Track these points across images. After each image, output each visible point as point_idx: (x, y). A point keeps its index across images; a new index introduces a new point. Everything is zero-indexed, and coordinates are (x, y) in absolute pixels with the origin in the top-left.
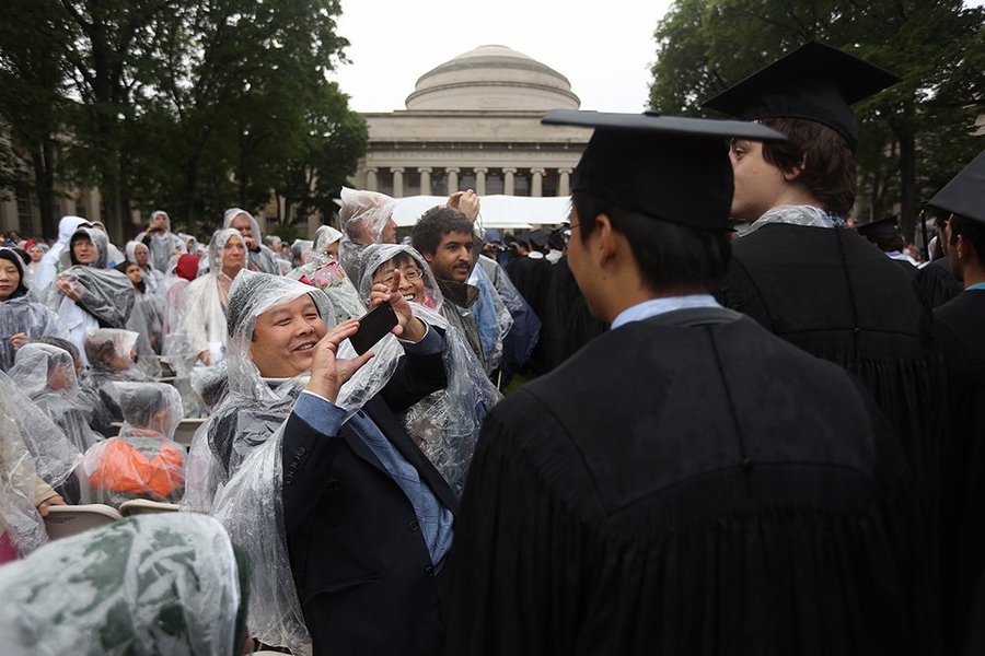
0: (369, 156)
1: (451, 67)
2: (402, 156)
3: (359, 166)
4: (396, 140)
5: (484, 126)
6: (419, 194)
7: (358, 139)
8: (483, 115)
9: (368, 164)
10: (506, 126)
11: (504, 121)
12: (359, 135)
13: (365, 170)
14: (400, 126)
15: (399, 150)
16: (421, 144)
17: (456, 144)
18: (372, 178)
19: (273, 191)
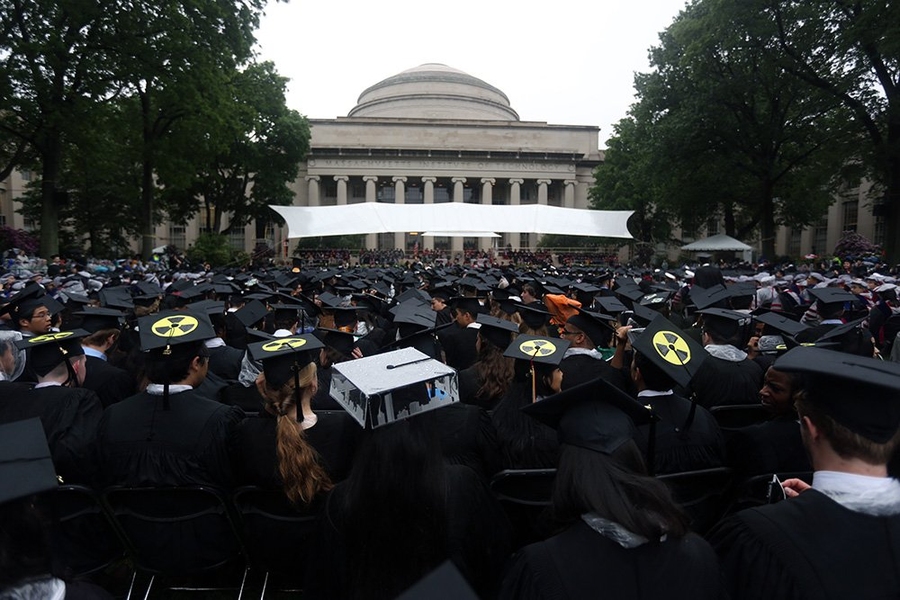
0: (311, 163)
1: (395, 80)
2: (347, 164)
3: (300, 174)
4: (340, 147)
5: (431, 134)
6: (365, 202)
7: (298, 138)
8: (430, 123)
9: (310, 171)
10: (455, 135)
11: (452, 130)
12: (299, 134)
13: (307, 178)
14: (345, 134)
15: (343, 158)
16: (366, 151)
17: (403, 151)
18: (314, 187)
19: (202, 198)
